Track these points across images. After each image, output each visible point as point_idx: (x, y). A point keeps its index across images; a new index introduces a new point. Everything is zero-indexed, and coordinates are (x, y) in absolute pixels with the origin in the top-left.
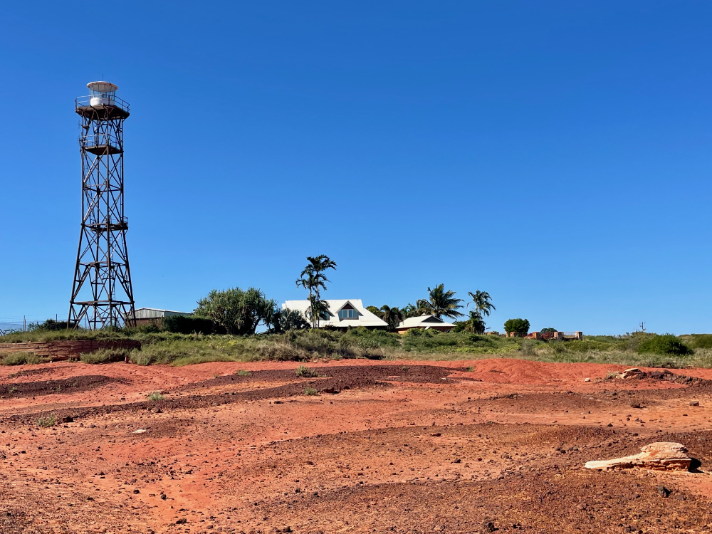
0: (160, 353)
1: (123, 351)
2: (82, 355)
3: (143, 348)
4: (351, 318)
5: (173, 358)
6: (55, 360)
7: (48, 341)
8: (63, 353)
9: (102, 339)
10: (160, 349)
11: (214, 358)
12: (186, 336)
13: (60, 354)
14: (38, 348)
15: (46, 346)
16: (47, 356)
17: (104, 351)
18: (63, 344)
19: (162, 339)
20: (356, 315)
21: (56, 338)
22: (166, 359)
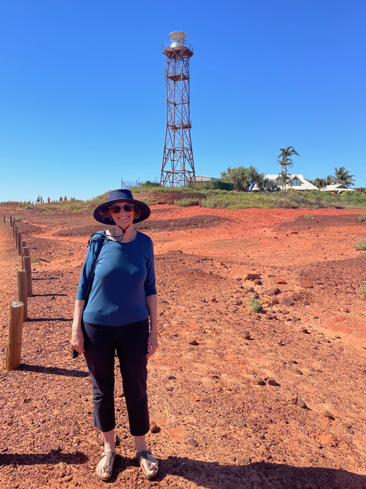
0: (219, 202)
1: (197, 200)
2: (175, 202)
3: (207, 198)
4: (297, 185)
5: (227, 205)
6: (159, 204)
7: (155, 192)
8: (164, 200)
9: (185, 192)
10: (218, 199)
11: (252, 206)
12: (229, 192)
13: (162, 200)
14: (150, 196)
15: (154, 195)
16: (155, 201)
17: (187, 199)
18: (163, 194)
19: (217, 193)
20: (300, 183)
21: (159, 191)
22: (223, 205)
